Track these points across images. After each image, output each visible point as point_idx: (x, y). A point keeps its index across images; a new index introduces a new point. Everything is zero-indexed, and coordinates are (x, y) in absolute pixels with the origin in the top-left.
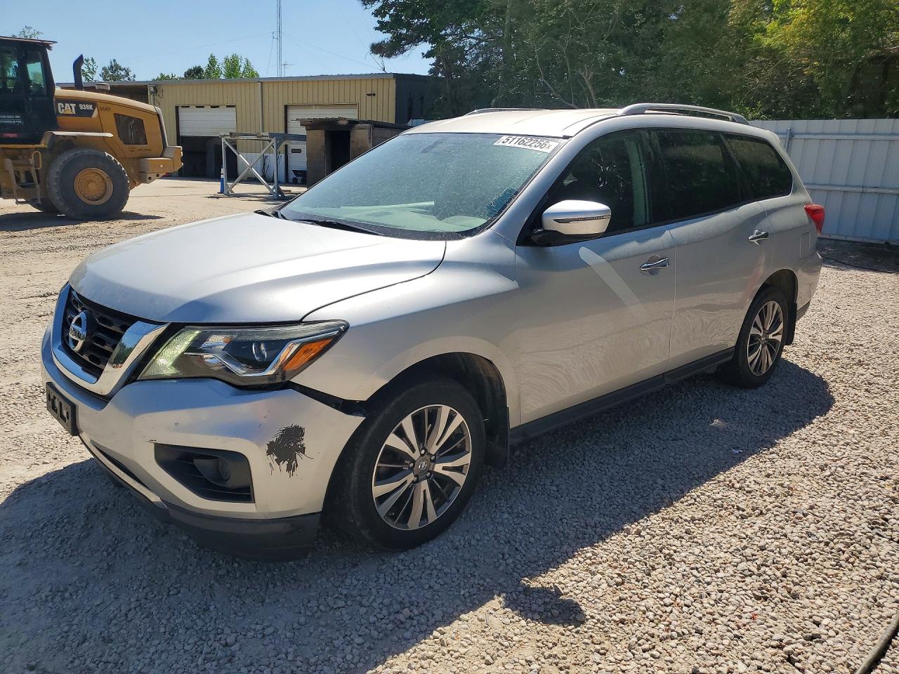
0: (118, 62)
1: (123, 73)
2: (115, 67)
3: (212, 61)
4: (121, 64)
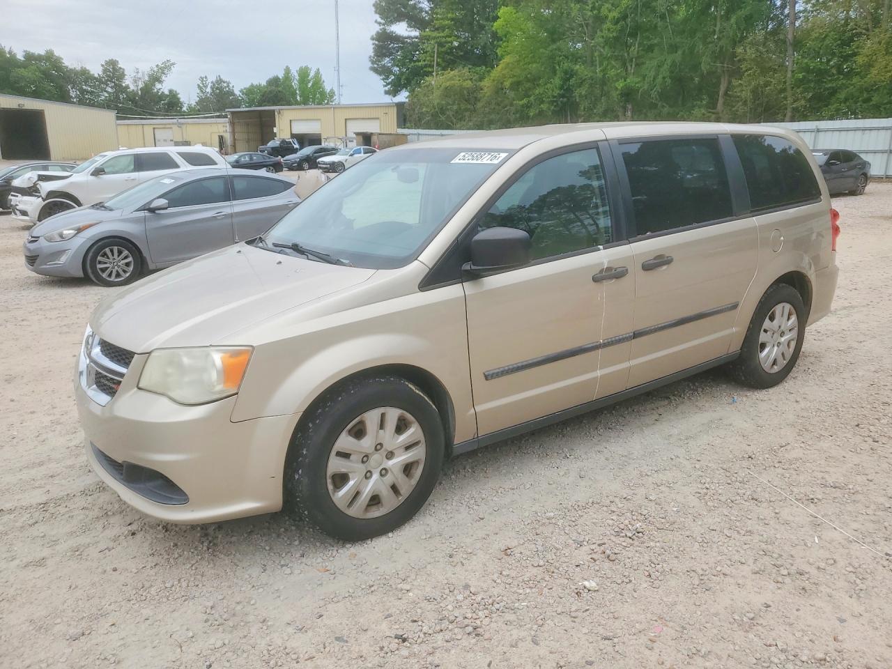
0: (222, 77)
1: (225, 85)
2: (220, 81)
3: (287, 70)
4: (224, 78)
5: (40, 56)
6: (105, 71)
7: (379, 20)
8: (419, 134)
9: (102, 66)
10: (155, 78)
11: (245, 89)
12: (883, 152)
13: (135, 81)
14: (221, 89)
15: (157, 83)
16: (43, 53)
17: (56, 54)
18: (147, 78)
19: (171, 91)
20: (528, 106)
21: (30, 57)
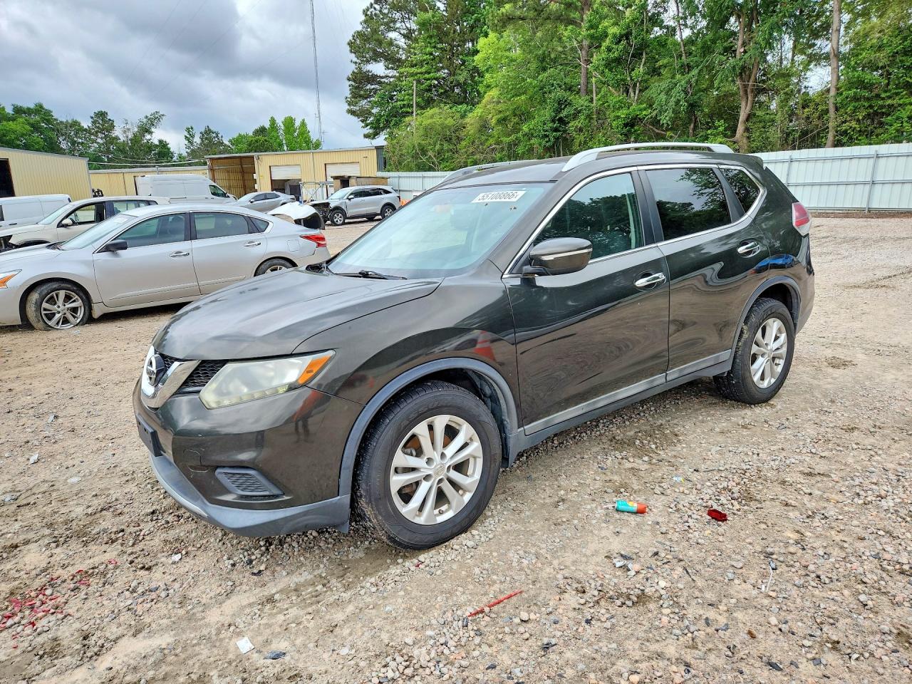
1: (214, 135)
2: (208, 131)
3: (273, 121)
4: (212, 129)
5: (29, 109)
6: (94, 122)
7: (355, 59)
8: (399, 177)
9: (92, 118)
10: (145, 130)
11: (233, 139)
12: (865, 183)
13: (125, 132)
14: (210, 140)
15: (146, 134)
16: (32, 106)
17: (45, 106)
18: (136, 130)
19: (161, 141)
20: (516, 143)
21: (19, 111)
